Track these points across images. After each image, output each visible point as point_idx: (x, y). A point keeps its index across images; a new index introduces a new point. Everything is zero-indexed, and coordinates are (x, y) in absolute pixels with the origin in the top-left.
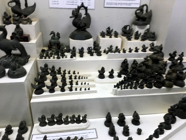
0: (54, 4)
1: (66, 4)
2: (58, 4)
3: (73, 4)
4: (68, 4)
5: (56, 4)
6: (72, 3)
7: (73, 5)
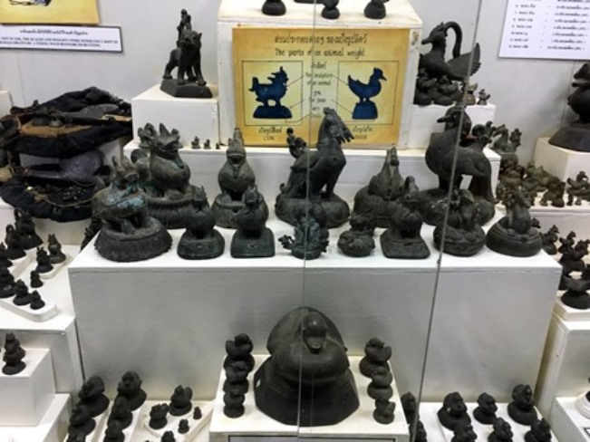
0: (515, 47)
1: (549, 48)
2: (526, 47)
3: (569, 48)
4: (555, 48)
5: (519, 47)
6: (567, 45)
7: (570, 50)
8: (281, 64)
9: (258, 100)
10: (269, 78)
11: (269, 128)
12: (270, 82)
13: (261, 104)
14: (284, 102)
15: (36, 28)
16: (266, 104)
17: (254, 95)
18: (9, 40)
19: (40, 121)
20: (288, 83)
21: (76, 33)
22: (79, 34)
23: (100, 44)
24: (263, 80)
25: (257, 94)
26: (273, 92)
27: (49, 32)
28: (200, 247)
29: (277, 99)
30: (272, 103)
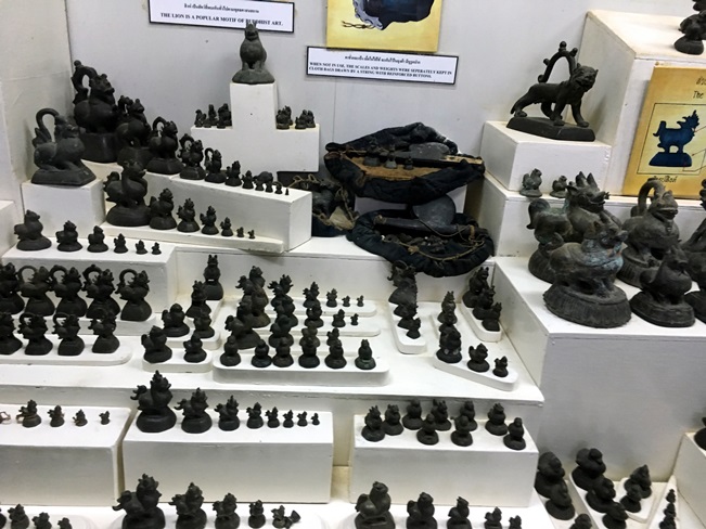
8: (695, 108)
9: (659, 146)
10: (678, 122)
11: (663, 176)
12: (679, 127)
13: (662, 150)
14: (687, 149)
15: (364, 54)
16: (667, 150)
17: (657, 140)
18: (331, 67)
19: (375, 160)
20: (697, 128)
21: (407, 61)
22: (411, 63)
23: (432, 75)
24: (672, 124)
25: (660, 139)
26: (678, 137)
27: (377, 59)
28: (678, 313)
29: (680, 145)
30: (673, 149)
